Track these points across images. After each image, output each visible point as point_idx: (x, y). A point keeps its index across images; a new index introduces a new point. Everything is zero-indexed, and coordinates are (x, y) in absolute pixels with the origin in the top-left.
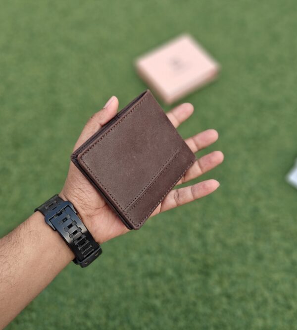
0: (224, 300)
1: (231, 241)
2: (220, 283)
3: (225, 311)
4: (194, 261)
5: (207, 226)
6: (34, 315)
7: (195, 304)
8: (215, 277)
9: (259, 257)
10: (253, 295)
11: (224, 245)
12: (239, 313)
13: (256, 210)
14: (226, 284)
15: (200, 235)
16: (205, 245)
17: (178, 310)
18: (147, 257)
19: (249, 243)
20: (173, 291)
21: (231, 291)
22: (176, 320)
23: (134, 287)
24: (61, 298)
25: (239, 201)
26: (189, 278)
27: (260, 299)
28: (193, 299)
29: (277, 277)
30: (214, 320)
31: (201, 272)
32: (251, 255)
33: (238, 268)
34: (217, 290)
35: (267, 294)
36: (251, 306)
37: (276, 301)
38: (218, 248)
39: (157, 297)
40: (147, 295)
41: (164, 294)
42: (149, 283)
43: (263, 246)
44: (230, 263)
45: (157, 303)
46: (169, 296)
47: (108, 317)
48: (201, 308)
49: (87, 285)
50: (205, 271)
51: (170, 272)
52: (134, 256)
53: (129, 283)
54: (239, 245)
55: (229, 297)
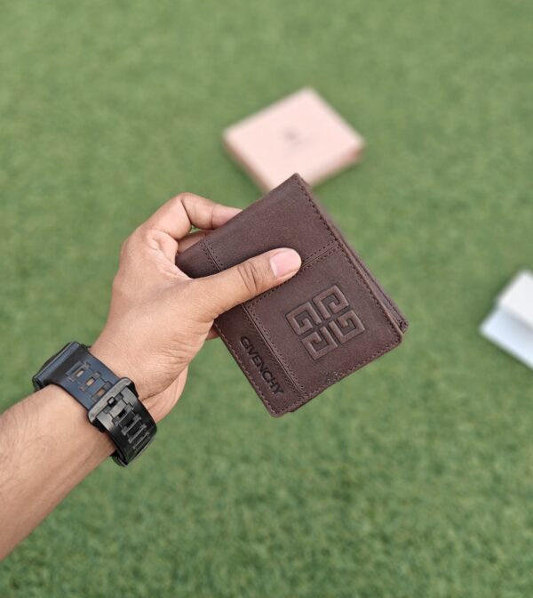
0: (378, 545)
1: (387, 440)
2: (371, 514)
3: (379, 565)
4: (325, 474)
5: (345, 413)
6: (45, 573)
7: (326, 552)
8: (362, 504)
9: (437, 469)
10: (427, 536)
11: (377, 448)
12: (405, 569)
13: (429, 385)
14: (381, 518)
15: (335, 430)
16: (342, 446)
17: (298, 564)
18: (242, 467)
19: (421, 442)
20: (288, 530)
21: (388, 530)
22: (294, 582)
23: (221, 521)
24: (93, 542)
25: (400, 369)
26: (316, 505)
27: (439, 544)
28: (324, 544)
29: (468, 503)
30: (361, 582)
31: (336, 495)
32: (424, 463)
33: (401, 487)
34: (366, 528)
35: (451, 533)
36: (425, 556)
37: (468, 547)
38: (367, 451)
39: (260, 540)
40: (243, 536)
41: (272, 535)
42: (247, 514)
43: (442, 448)
44: (387, 479)
45: (261, 550)
46: (282, 537)
47: (174, 576)
48: (338, 561)
49: (138, 518)
50: (344, 493)
51: (282, 494)
52: (221, 466)
53: (213, 515)
54: (402, 446)
55: (385, 539)
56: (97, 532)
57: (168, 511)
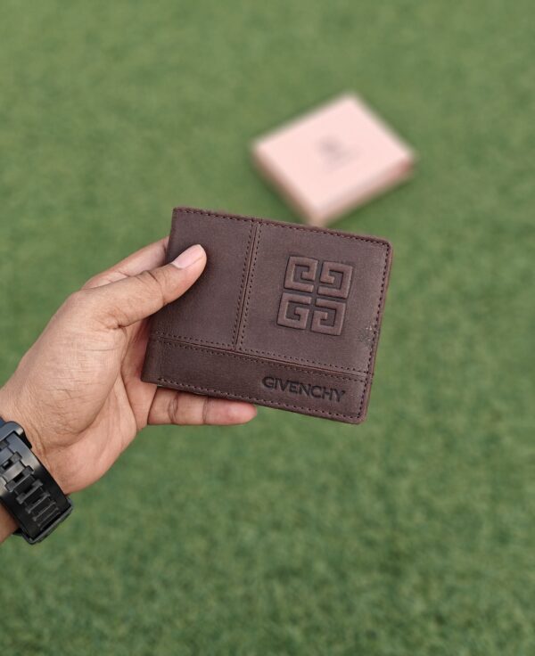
0: (432, 627)
1: (443, 504)
2: (423, 590)
3: (433, 650)
4: (370, 543)
5: (392, 473)
7: (372, 635)
8: (415, 579)
9: (502, 538)
10: (490, 616)
11: (431, 513)
13: (493, 439)
14: (436, 593)
15: (381, 491)
16: (391, 511)
17: (339, 648)
18: (273, 536)
19: (482, 507)
20: (326, 608)
21: (445, 609)
23: (248, 598)
24: (98, 623)
25: (459, 421)
26: (360, 580)
27: (504, 625)
28: (369, 625)
31: (384, 568)
32: (486, 530)
33: (459, 559)
34: (418, 607)
35: (519, 613)
36: (487, 638)
38: (419, 517)
39: (294, 621)
40: (274, 617)
41: (309, 615)
42: (279, 590)
43: (508, 514)
44: (442, 550)
45: (296, 633)
46: (319, 617)
48: (386, 645)
49: (152, 595)
50: (393, 565)
51: (321, 567)
52: (248, 534)
53: (239, 591)
54: (461, 510)
55: (440, 620)
56: (103, 611)
57: (187, 587)
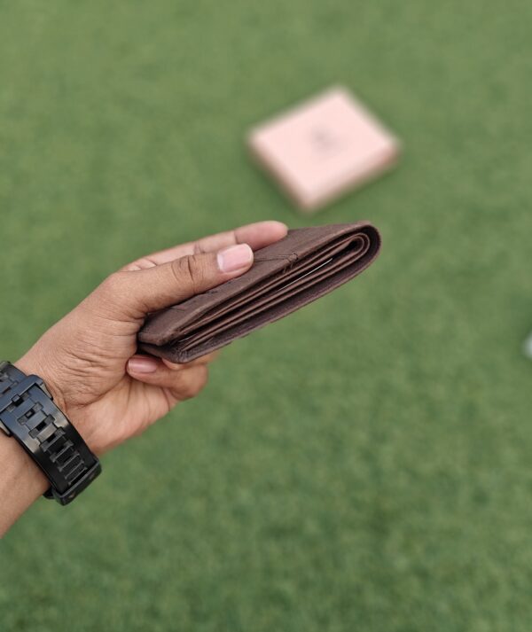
0: (415, 583)
1: (427, 468)
4: (358, 505)
5: (380, 438)
6: (53, 612)
7: (359, 590)
8: (396, 537)
9: (480, 498)
12: (443, 607)
13: (470, 410)
15: (368, 456)
16: (377, 474)
17: (328, 602)
20: (317, 564)
22: (323, 621)
25: (440, 391)
27: (482, 580)
29: (513, 536)
30: (396, 622)
34: (402, 563)
35: (496, 571)
37: (513, 584)
38: (403, 481)
39: (286, 575)
40: (269, 572)
41: (300, 571)
45: (288, 587)
46: (311, 573)
49: (154, 553)
51: (312, 527)
52: (244, 496)
55: (423, 575)
56: (109, 567)
